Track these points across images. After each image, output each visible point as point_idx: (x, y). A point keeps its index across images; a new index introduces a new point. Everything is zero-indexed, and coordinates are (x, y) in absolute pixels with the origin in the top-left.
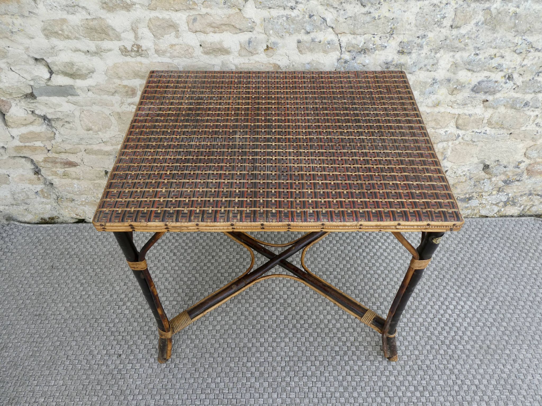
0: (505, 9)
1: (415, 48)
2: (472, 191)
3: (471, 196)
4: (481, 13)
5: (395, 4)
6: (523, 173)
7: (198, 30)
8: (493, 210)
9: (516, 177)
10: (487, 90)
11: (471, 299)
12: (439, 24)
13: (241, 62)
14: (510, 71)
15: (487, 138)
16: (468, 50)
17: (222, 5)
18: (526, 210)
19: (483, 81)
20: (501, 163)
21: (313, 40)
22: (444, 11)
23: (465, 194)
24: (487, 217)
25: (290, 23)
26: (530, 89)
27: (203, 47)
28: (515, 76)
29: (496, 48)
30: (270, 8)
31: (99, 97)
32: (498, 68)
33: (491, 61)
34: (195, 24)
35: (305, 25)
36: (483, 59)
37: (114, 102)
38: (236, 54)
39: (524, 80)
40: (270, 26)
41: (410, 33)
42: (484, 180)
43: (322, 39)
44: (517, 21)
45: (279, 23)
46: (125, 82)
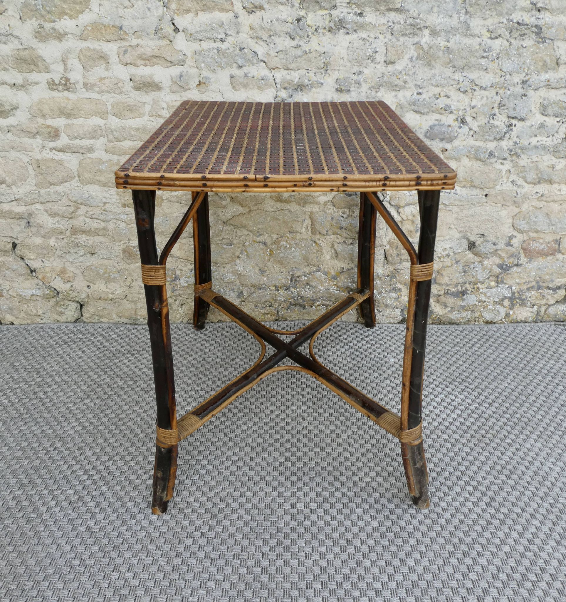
0: (435, 44)
1: (353, 85)
2: (463, 281)
3: (464, 288)
4: (413, 48)
5: (324, 37)
6: (519, 253)
7: (129, 62)
8: (499, 313)
9: (512, 260)
10: (442, 137)
11: (465, 393)
12: (371, 58)
13: (173, 100)
14: (461, 113)
15: (460, 201)
16: (409, 88)
17: (152, 36)
18: (542, 313)
19: (434, 125)
20: (488, 239)
21: (246, 75)
22: (374, 46)
23: (456, 285)
24: (494, 323)
25: (222, 57)
26: (489, 135)
27: (134, 81)
28: (469, 119)
29: (437, 86)
30: (200, 41)
31: (19, 140)
32: (447, 109)
33: (436, 101)
34: (126, 55)
35: (237, 58)
36: (427, 99)
37: (34, 146)
38: (168, 90)
39: (480, 124)
40: (201, 59)
41: (345, 68)
42: (474, 263)
43: (255, 74)
44: (451, 56)
45: (210, 56)
46: (49, 122)
